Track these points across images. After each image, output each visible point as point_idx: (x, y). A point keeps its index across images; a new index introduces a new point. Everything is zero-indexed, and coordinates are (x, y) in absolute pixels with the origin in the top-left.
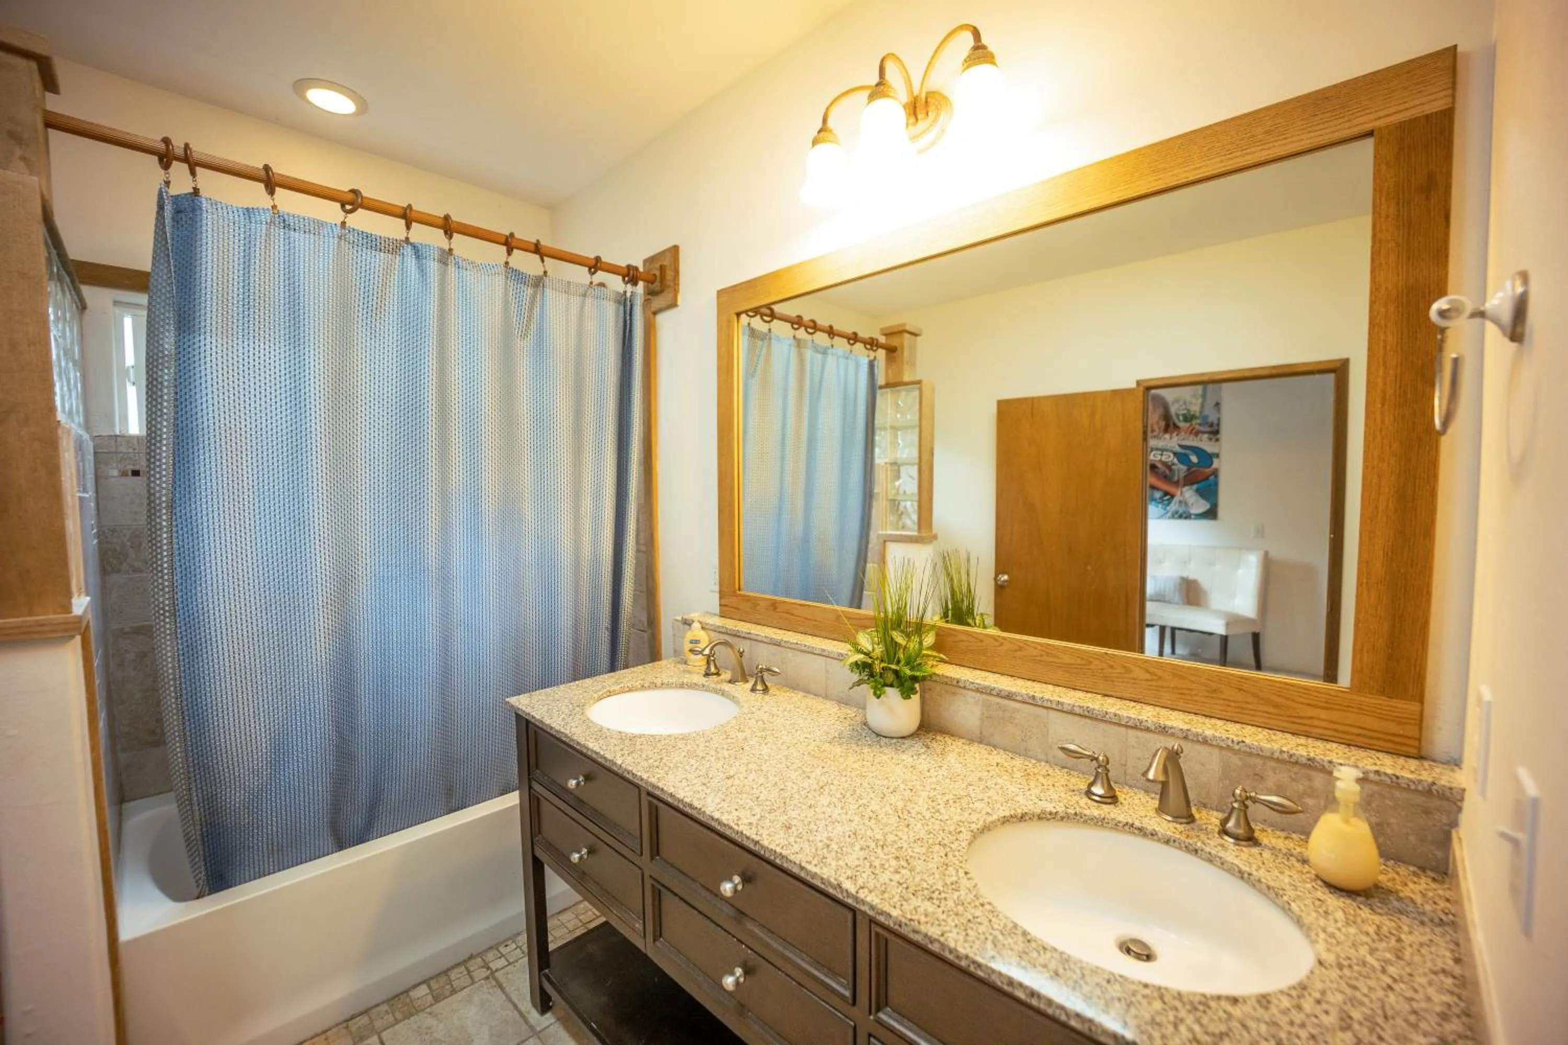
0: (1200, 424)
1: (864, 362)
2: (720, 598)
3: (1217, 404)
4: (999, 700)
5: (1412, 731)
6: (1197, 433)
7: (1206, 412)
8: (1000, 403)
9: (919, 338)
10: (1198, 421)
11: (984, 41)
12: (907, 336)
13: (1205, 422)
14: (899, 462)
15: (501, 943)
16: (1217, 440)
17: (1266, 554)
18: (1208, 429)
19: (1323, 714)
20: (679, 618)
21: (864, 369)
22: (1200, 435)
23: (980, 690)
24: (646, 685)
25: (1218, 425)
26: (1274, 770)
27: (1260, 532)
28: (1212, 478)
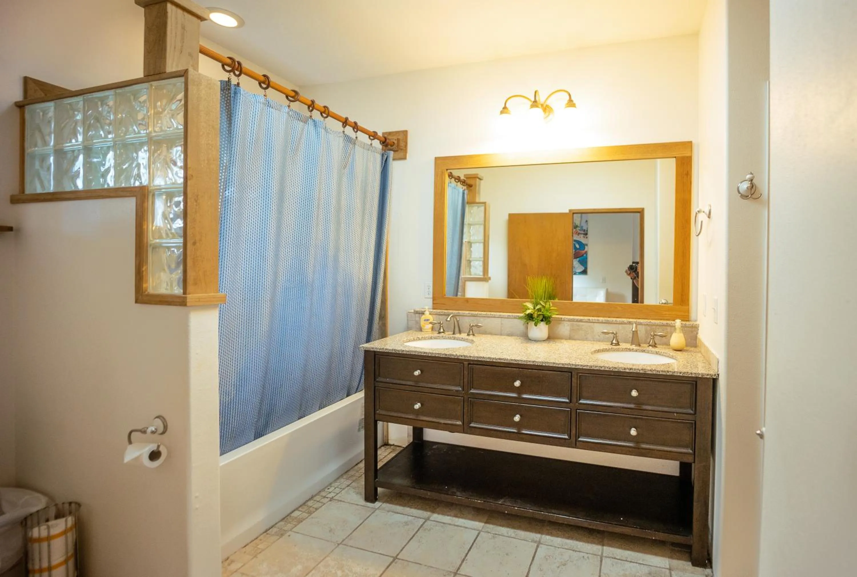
0: (580, 230)
1: (461, 190)
2: (433, 300)
3: (587, 221)
4: (577, 323)
5: (687, 314)
6: (579, 234)
7: (582, 225)
8: (511, 215)
9: (482, 181)
10: (579, 229)
11: (573, 98)
12: (478, 180)
13: (582, 229)
14: (471, 241)
15: (326, 488)
16: (587, 238)
17: (607, 290)
18: (583, 232)
19: (667, 313)
20: (413, 311)
21: (461, 195)
22: (580, 235)
23: (569, 320)
24: (415, 339)
25: (587, 231)
26: (658, 329)
27: (604, 280)
28: (585, 255)
